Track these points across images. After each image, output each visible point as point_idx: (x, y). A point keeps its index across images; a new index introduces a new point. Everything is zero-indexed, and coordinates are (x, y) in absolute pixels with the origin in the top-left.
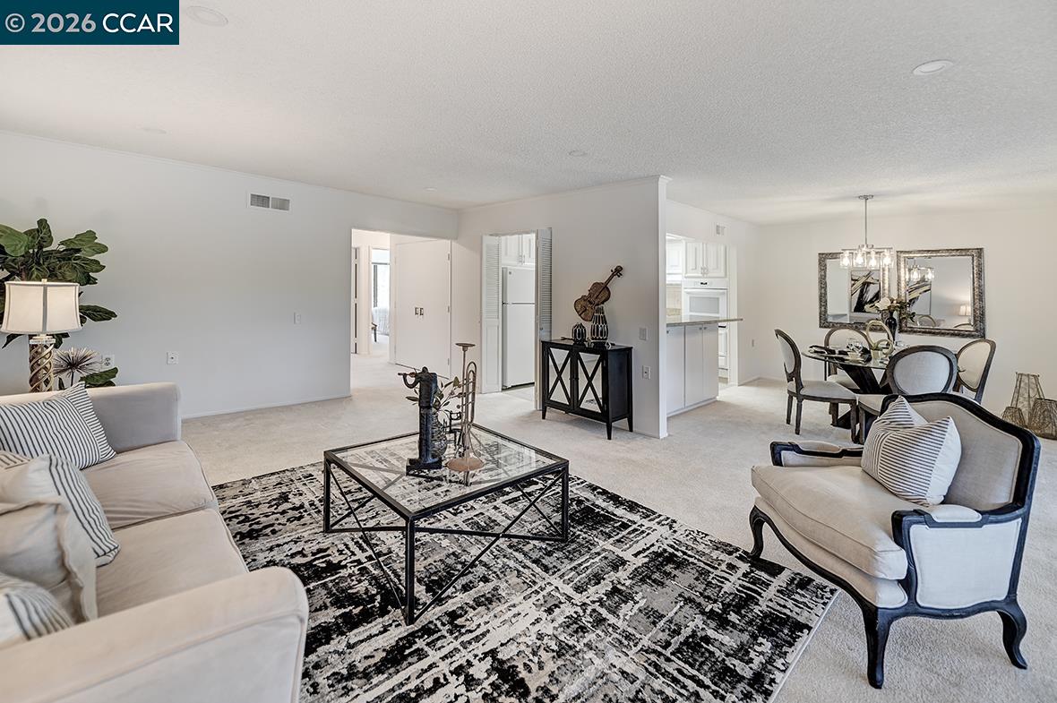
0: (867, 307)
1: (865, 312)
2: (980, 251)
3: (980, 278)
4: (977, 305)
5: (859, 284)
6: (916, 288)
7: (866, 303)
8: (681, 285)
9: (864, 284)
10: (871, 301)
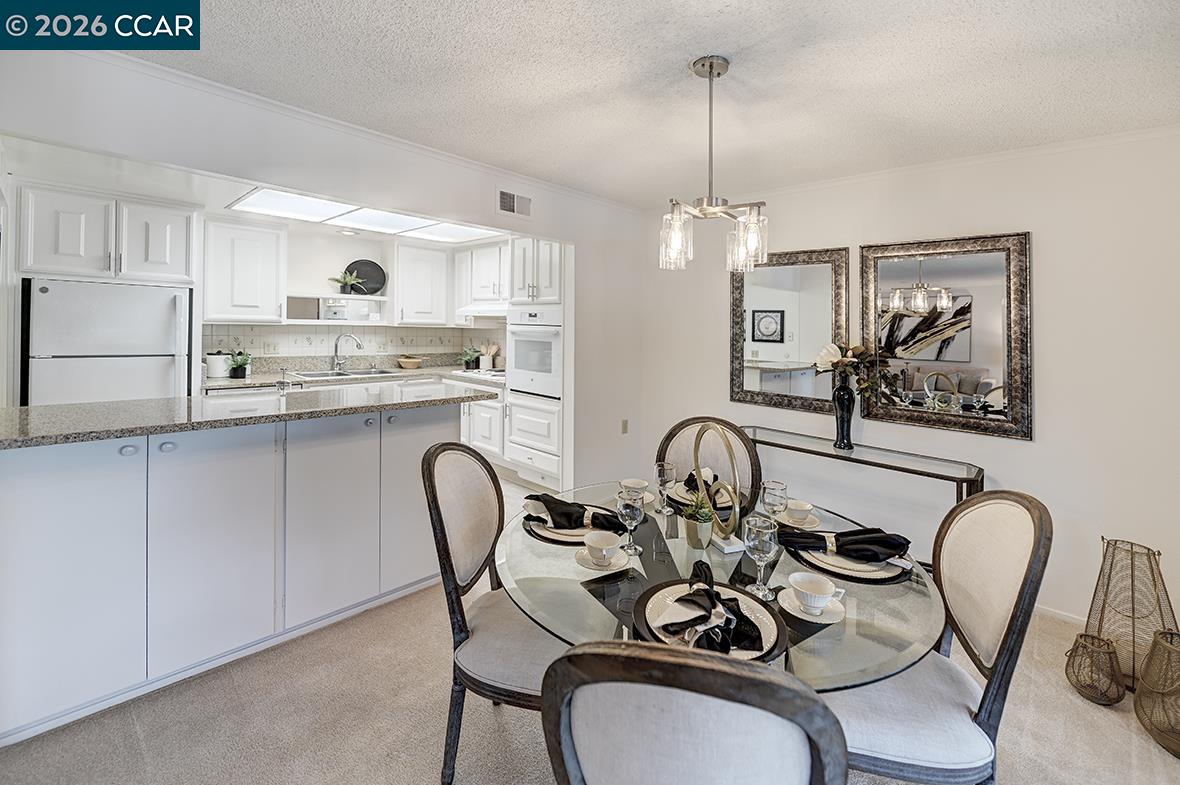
0: (899, 351)
1: (896, 357)
2: (1024, 239)
3: (1022, 301)
4: (1016, 363)
5: (888, 317)
6: (952, 324)
7: (898, 344)
8: (505, 318)
9: (895, 317)
10: (905, 342)
